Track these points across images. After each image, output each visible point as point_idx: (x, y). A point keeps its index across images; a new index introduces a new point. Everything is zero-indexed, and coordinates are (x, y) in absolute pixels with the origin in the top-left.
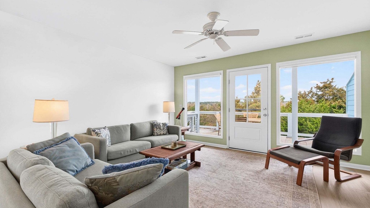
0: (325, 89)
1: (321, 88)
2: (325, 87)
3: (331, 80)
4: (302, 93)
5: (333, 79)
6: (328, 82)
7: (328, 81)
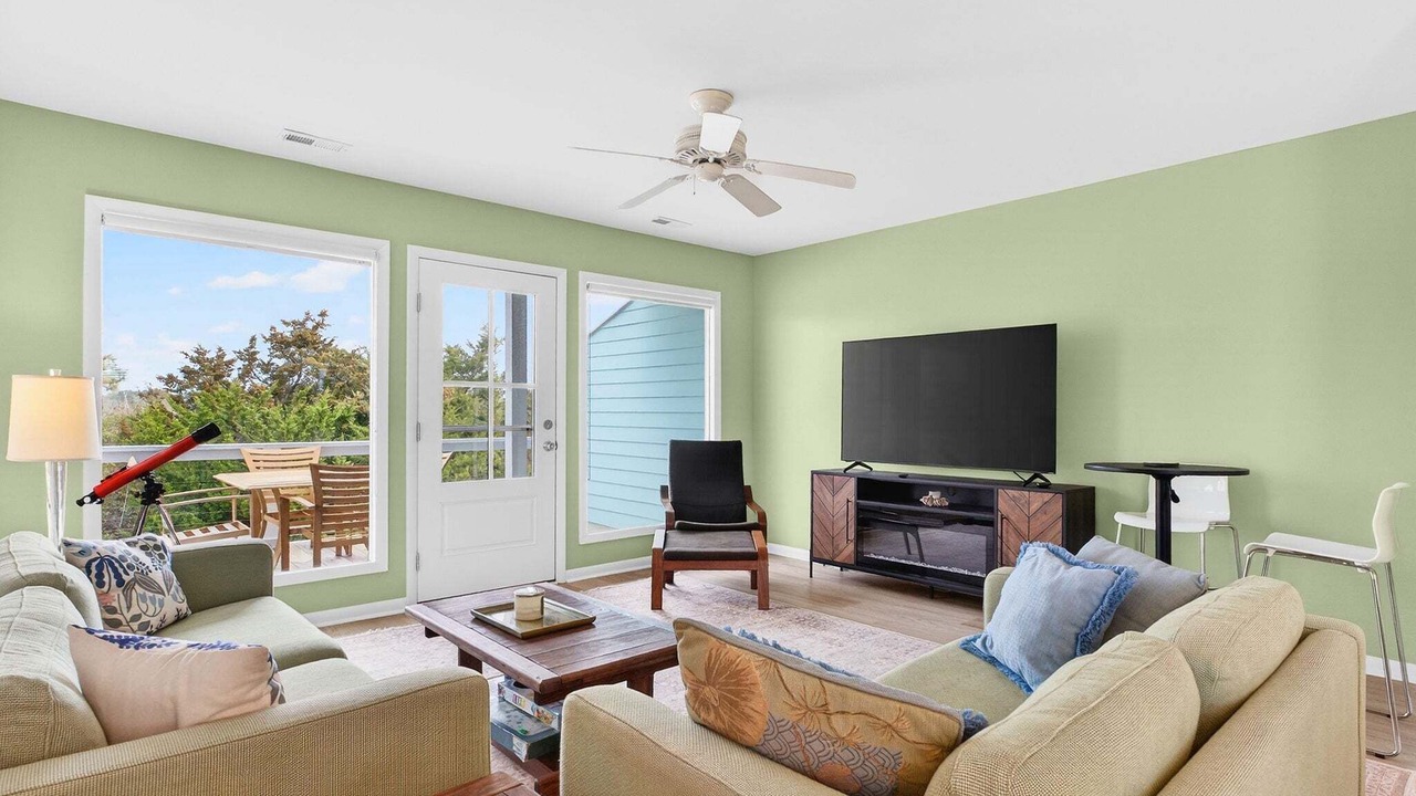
0: (299, 347)
1: (288, 345)
2: (302, 341)
3: (318, 319)
4: (208, 356)
5: (323, 314)
6: (310, 325)
7: (307, 320)
